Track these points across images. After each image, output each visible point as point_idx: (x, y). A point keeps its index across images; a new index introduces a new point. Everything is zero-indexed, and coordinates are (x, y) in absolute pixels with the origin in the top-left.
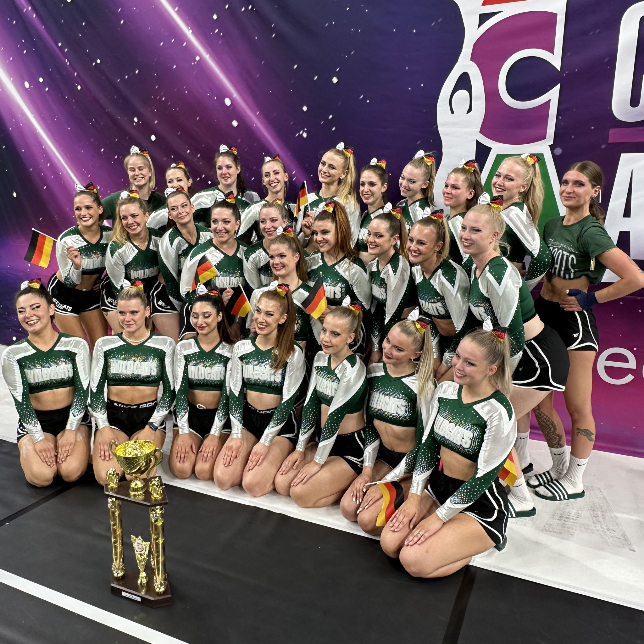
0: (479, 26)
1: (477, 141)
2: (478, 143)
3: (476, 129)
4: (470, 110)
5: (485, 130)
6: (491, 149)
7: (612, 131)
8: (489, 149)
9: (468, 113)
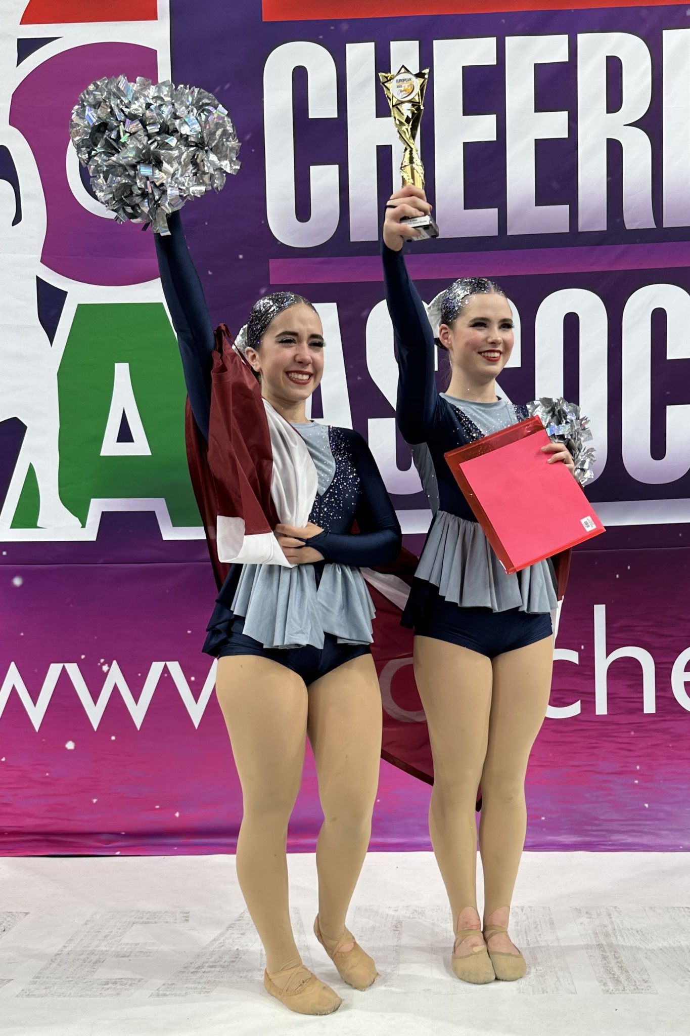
0: (19, 61)
1: (38, 278)
2: (40, 282)
3: (34, 256)
4: (17, 219)
5: (49, 257)
6: (65, 293)
7: (273, 264)
8: (65, 294)
9: (14, 224)
